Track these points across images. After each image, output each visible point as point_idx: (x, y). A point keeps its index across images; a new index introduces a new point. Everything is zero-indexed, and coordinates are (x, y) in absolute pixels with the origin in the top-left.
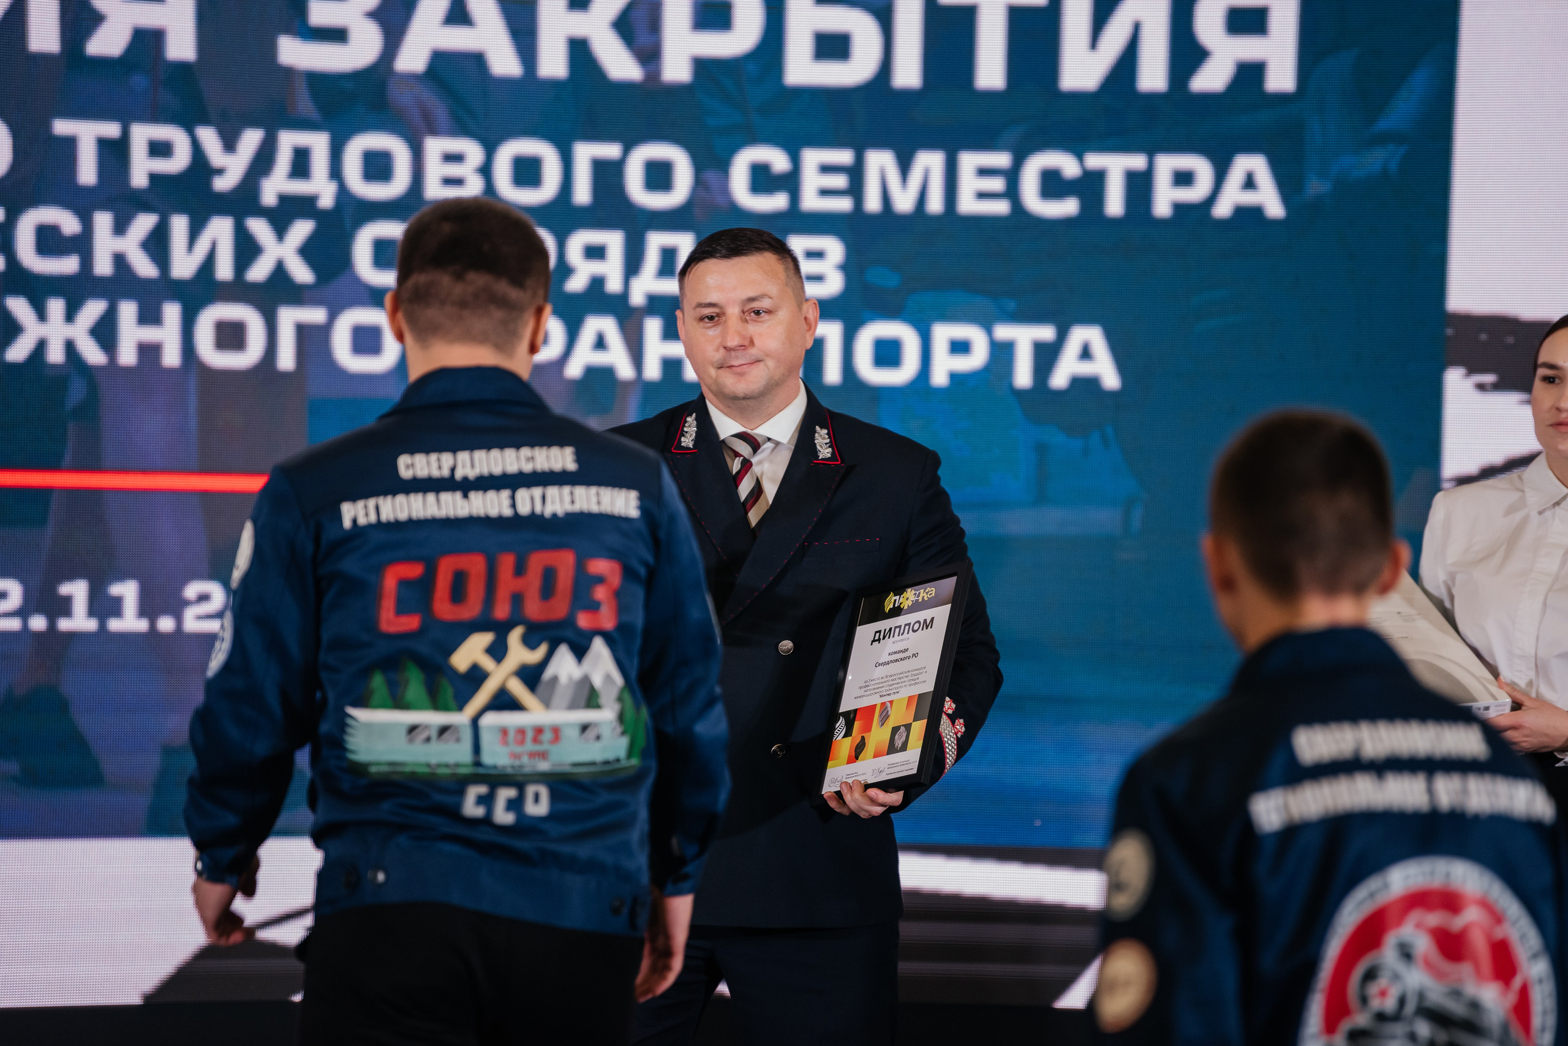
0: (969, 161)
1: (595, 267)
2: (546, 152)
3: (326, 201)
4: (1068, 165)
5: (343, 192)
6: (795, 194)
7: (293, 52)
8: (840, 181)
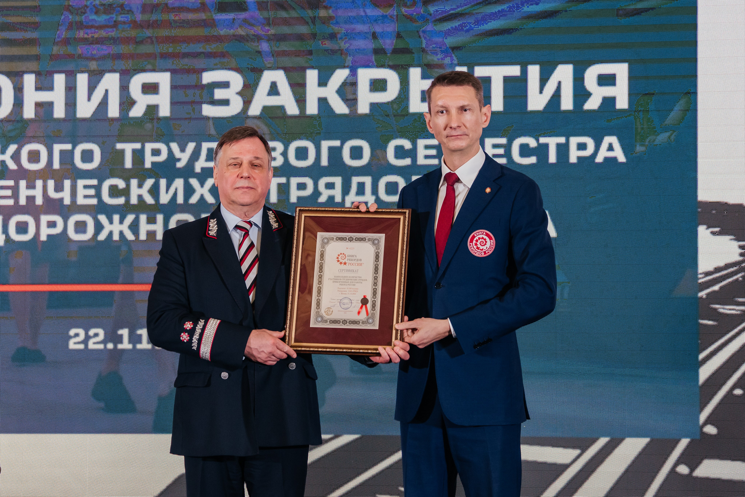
0: (490, 142)
1: (330, 192)
2: (310, 146)
4: (532, 143)
6: (414, 158)
7: (208, 110)
8: (433, 152)
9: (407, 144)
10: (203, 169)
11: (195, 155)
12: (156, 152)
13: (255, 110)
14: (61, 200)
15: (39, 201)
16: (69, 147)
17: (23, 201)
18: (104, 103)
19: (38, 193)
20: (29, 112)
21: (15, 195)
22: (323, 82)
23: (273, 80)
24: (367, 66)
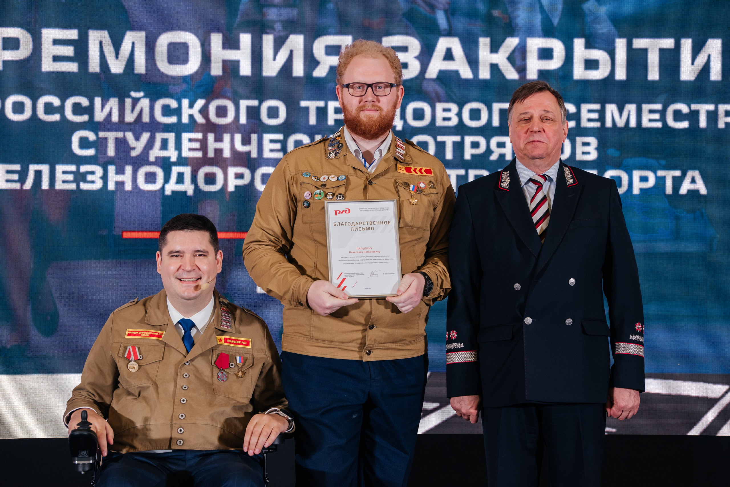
0: (646, 108)
1: (502, 151)
2: (483, 107)
3: (399, 128)
4: (684, 109)
5: (406, 124)
8: (596, 116)
13: (431, 73)
14: (248, 153)
15: (227, 154)
16: (254, 103)
17: (211, 154)
19: (225, 146)
20: (216, 69)
21: (204, 148)
22: (495, 49)
23: (449, 46)
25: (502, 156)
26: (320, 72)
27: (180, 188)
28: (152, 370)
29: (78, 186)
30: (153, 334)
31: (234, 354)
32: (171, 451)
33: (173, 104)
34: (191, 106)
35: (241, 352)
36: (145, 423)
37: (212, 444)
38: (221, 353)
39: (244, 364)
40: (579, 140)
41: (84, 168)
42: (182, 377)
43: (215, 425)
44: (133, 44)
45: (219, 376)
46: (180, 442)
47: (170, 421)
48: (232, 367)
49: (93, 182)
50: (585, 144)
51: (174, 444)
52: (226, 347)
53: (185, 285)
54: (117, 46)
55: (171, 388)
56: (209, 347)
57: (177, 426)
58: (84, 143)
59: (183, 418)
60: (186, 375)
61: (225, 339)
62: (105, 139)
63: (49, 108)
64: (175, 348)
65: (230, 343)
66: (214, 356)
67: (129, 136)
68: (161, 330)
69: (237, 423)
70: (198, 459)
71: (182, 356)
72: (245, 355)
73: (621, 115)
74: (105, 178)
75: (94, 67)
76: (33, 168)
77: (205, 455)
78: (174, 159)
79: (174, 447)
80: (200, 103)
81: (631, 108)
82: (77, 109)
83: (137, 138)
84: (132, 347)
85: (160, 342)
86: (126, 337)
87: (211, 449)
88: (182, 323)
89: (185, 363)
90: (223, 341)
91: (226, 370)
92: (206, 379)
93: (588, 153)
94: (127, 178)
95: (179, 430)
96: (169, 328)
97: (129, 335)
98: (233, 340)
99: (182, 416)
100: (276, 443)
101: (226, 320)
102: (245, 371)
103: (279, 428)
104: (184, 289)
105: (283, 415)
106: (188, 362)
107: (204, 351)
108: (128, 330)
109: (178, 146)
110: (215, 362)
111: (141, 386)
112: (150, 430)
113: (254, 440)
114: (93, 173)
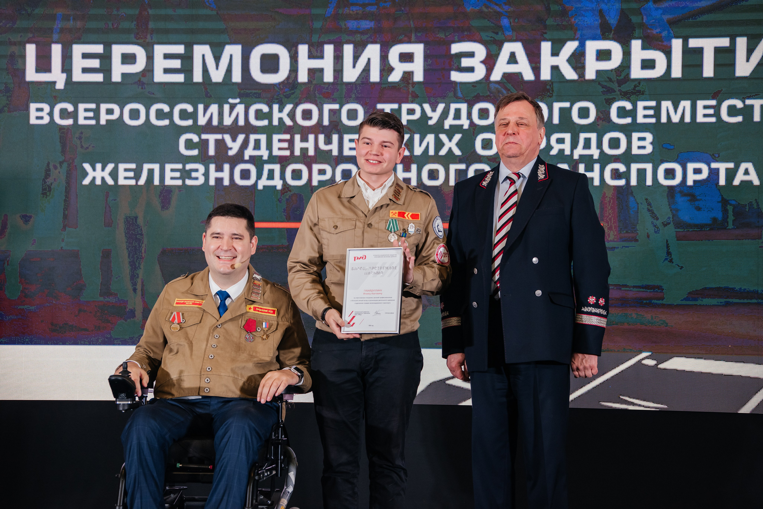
0: (700, 104)
1: (561, 146)
3: (466, 127)
4: (739, 104)
5: (472, 124)
6: (634, 118)
7: (456, 76)
8: (651, 112)
9: (628, 106)
10: (451, 126)
11: (445, 115)
12: (411, 112)
13: (496, 76)
14: (331, 151)
15: (311, 152)
16: (336, 106)
17: (297, 152)
18: (367, 70)
19: (310, 145)
20: (303, 77)
21: (291, 147)
22: (555, 53)
23: (513, 50)
24: (594, 38)
25: (561, 151)
26: (395, 77)
27: (270, 183)
28: (191, 331)
29: (184, 182)
30: (195, 302)
31: (261, 320)
32: (200, 397)
33: (265, 108)
34: (281, 110)
35: (268, 319)
36: (180, 375)
37: (233, 392)
38: (249, 319)
39: (269, 329)
40: (635, 136)
41: (189, 167)
42: (213, 337)
43: (236, 377)
44: (231, 56)
45: (246, 337)
46: (207, 390)
47: (200, 373)
48: (258, 331)
49: (197, 179)
50: (640, 139)
51: (202, 391)
52: (254, 315)
53: (221, 262)
54: (217, 58)
55: (204, 346)
56: (239, 313)
57: (205, 376)
58: (189, 144)
59: (210, 370)
60: (217, 336)
61: (254, 308)
62: (207, 141)
63: (160, 115)
64: (211, 314)
65: (258, 311)
66: (243, 321)
67: (227, 138)
68: (202, 300)
69: (258, 377)
70: (221, 404)
71: (216, 321)
72: (271, 322)
73: (676, 112)
74: (206, 175)
75: (198, 77)
76: (146, 167)
77: (226, 401)
78: (265, 157)
79: (201, 394)
80: (289, 107)
81: (686, 104)
82: (184, 115)
83: (234, 140)
84: (177, 313)
85: (200, 309)
86: (175, 305)
87: (232, 397)
88: (219, 294)
89: (217, 326)
90: (252, 309)
91: (253, 333)
92: (235, 340)
93: (644, 147)
94: (225, 175)
95: (206, 380)
96: (208, 298)
97: (177, 303)
98: (261, 309)
99: (209, 369)
100: (283, 393)
101: (255, 292)
102: (269, 335)
103: (287, 381)
104: (221, 265)
105: (293, 371)
106: (220, 325)
107: (233, 316)
108: (176, 299)
109: (269, 146)
110: (244, 326)
111: (179, 343)
112: (184, 380)
113: (265, 391)
114: (196, 170)
